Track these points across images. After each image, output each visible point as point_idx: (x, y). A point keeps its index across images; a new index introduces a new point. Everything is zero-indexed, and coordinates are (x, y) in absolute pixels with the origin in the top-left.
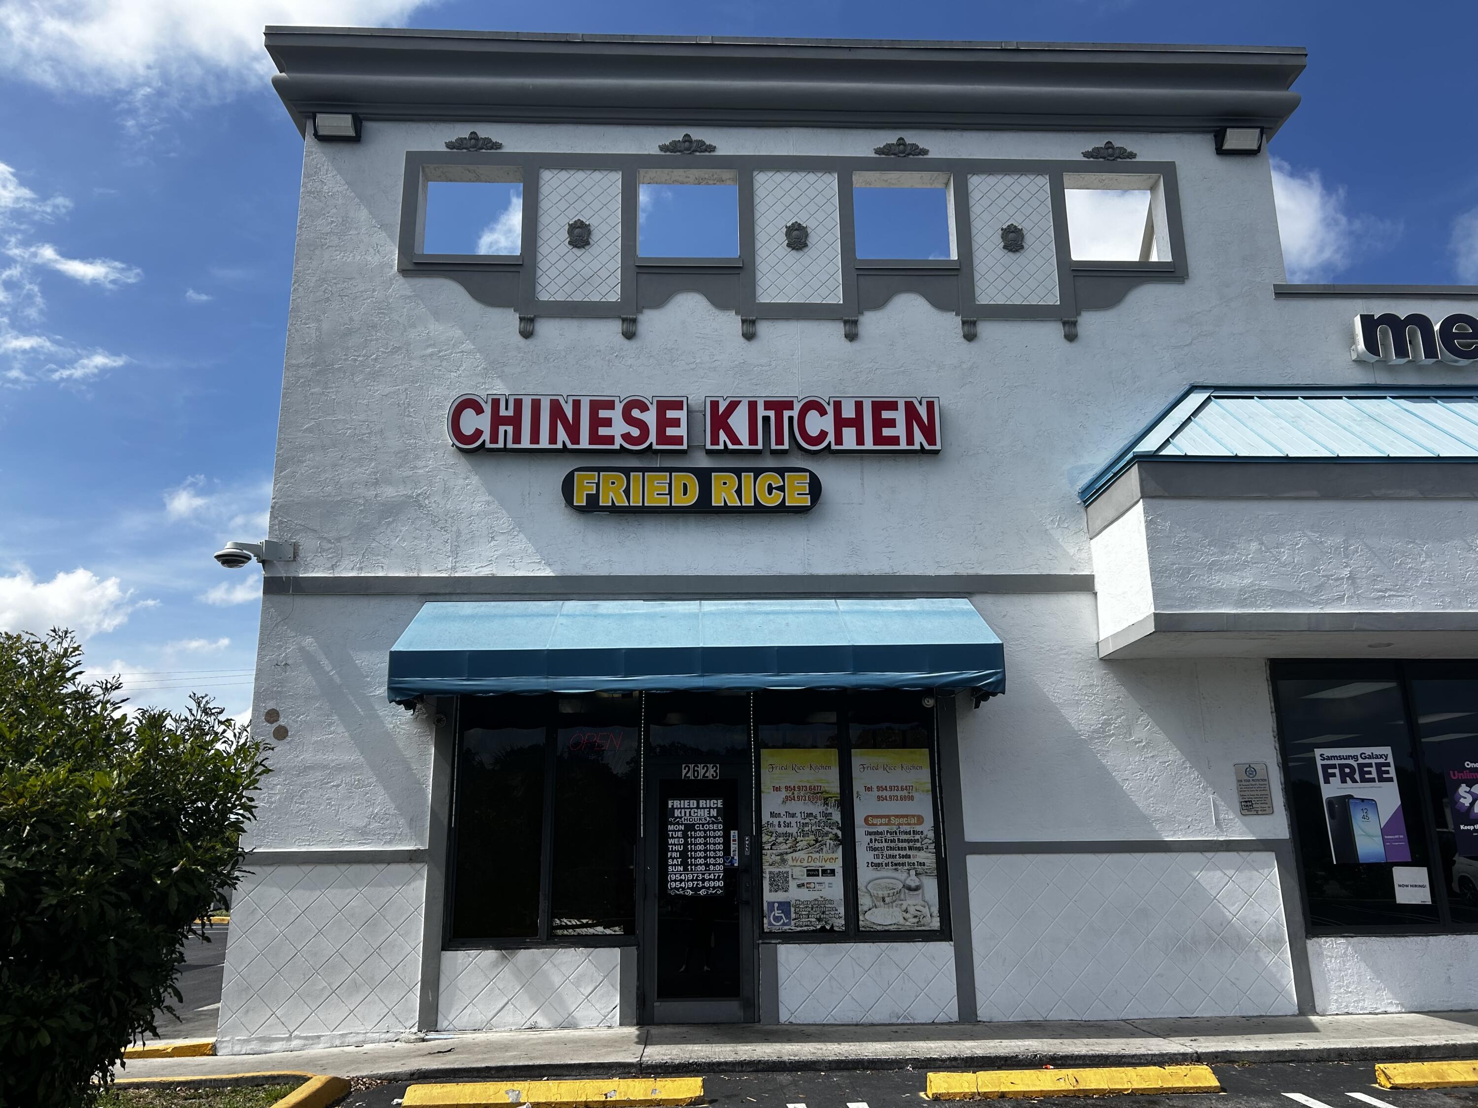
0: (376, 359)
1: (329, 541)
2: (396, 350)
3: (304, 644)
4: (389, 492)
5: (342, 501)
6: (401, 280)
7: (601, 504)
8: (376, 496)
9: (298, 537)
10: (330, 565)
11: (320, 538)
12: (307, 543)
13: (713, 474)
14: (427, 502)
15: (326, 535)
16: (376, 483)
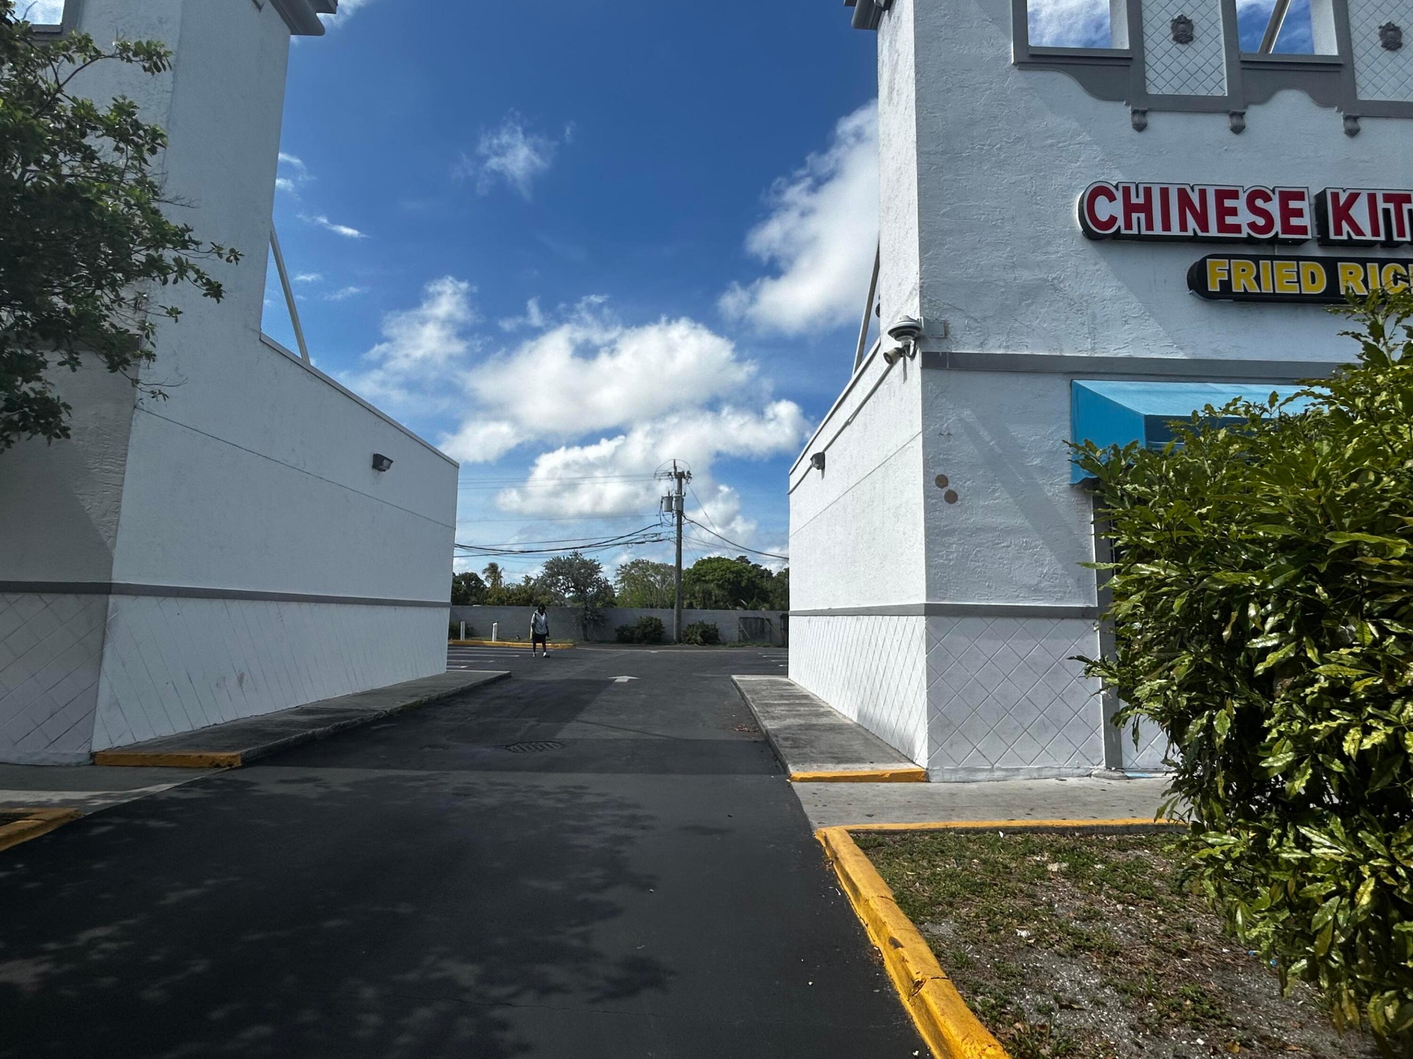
0: (1000, 149)
1: (976, 320)
2: (1019, 140)
3: (963, 416)
4: (1026, 275)
5: (983, 283)
6: (1016, 72)
7: (1234, 290)
8: (1015, 279)
9: (947, 316)
10: (978, 343)
11: (967, 317)
12: (956, 322)
13: (1339, 264)
14: (1062, 286)
15: (972, 315)
16: (1014, 267)
